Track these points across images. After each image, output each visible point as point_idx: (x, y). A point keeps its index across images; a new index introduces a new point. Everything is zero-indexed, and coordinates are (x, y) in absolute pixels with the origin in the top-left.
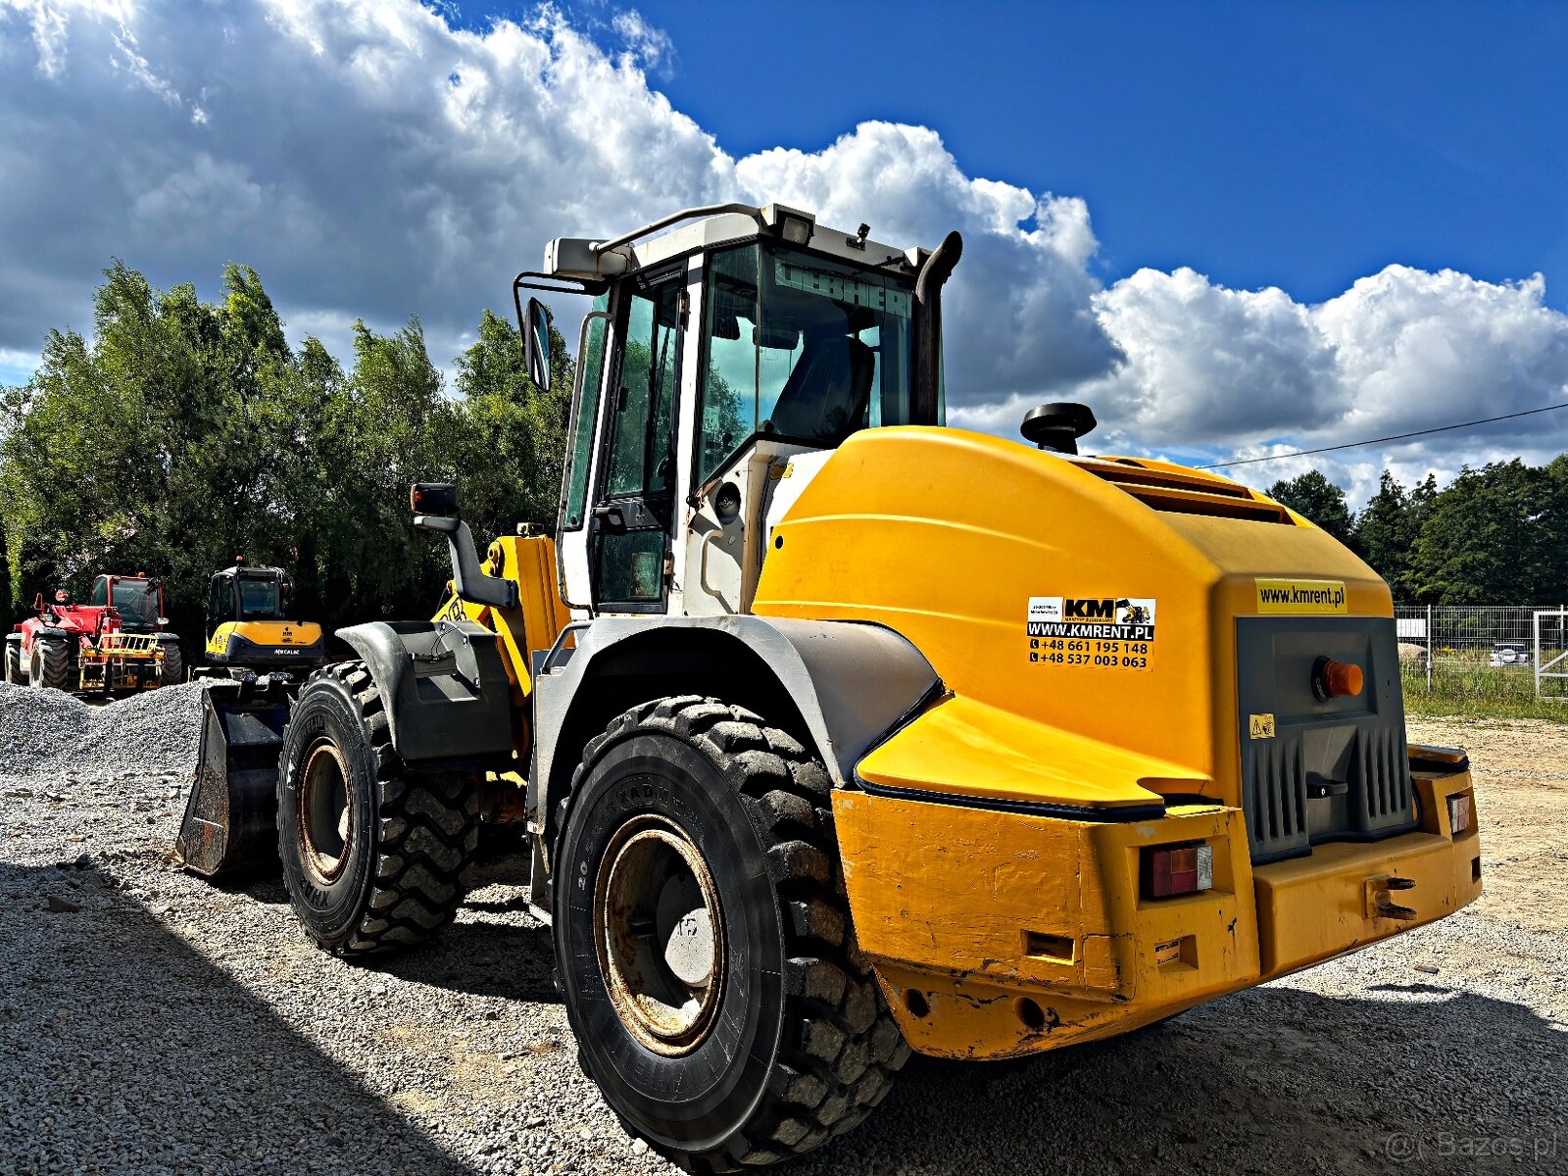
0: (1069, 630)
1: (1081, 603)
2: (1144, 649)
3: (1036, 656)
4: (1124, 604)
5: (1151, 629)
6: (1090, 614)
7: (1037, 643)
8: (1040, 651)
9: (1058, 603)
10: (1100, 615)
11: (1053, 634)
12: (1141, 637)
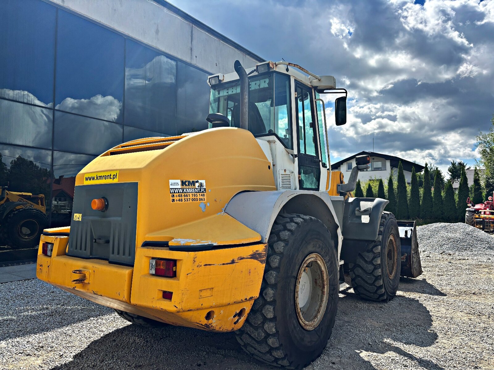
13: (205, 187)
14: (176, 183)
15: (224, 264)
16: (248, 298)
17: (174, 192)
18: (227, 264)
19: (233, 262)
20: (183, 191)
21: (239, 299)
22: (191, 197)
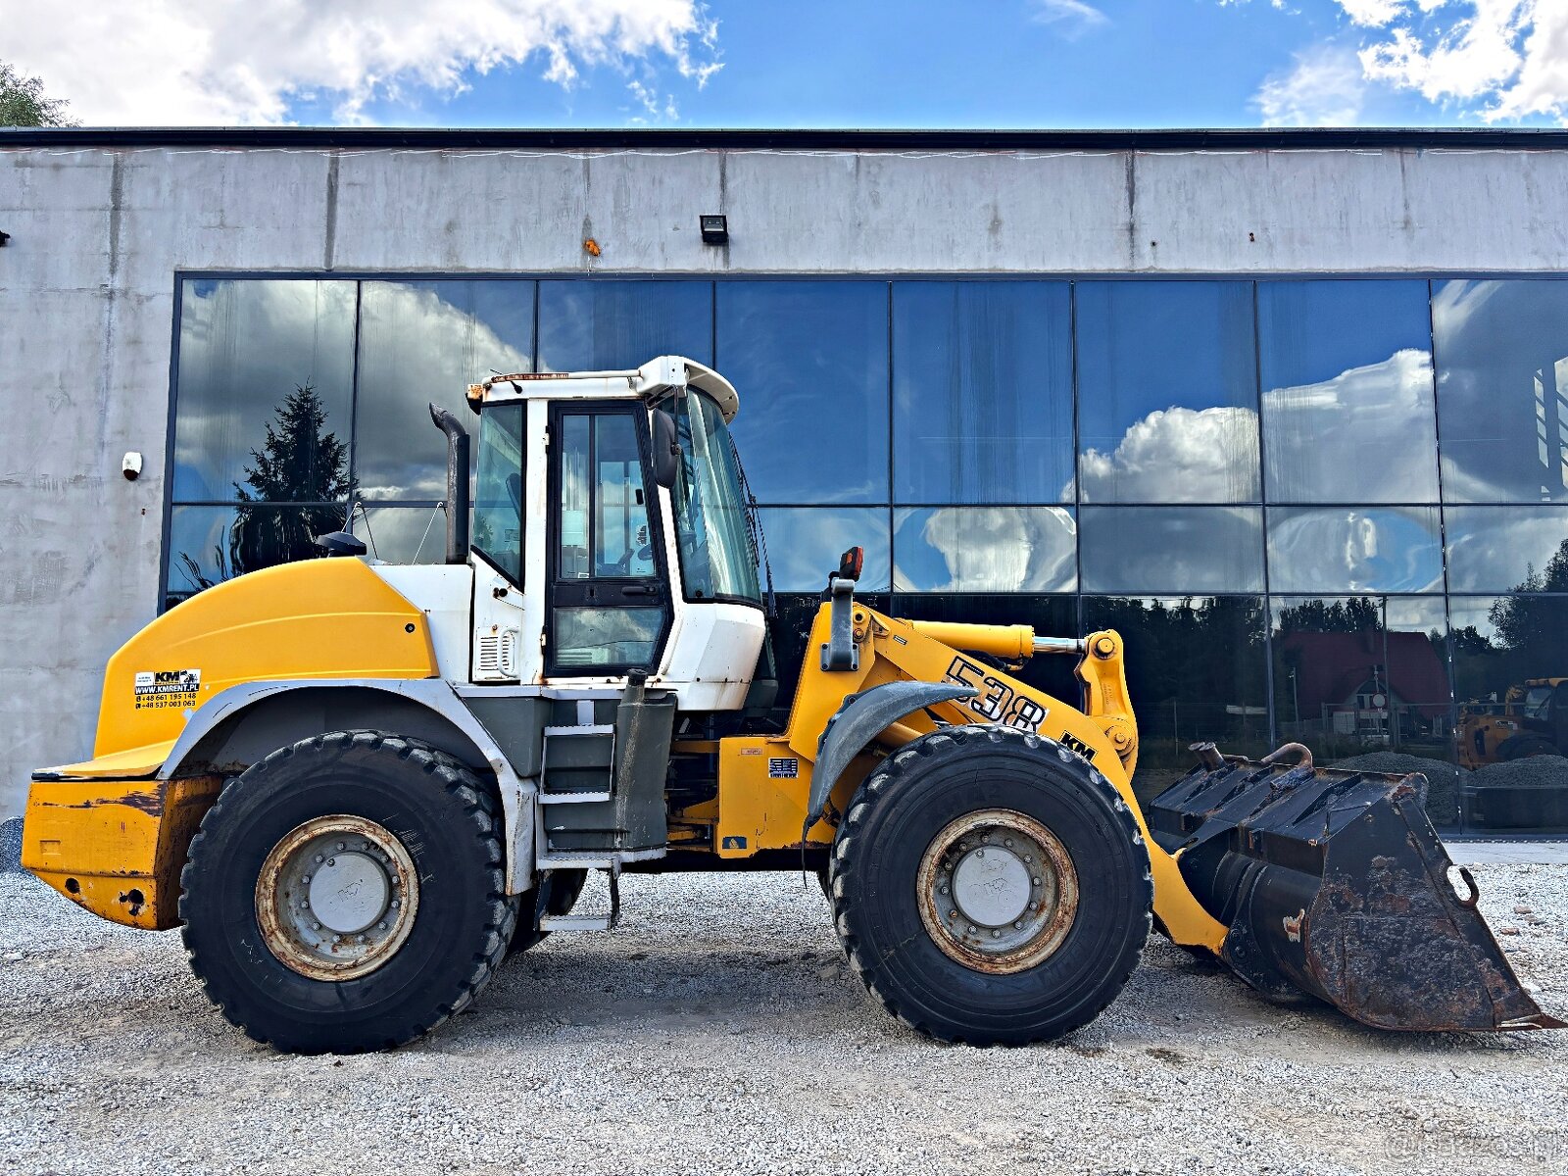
13: (198, 682)
14: (145, 678)
15: (72, 807)
16: (127, 871)
17: (142, 693)
18: (77, 807)
19: (87, 805)
20: (156, 689)
21: (109, 870)
22: (169, 700)
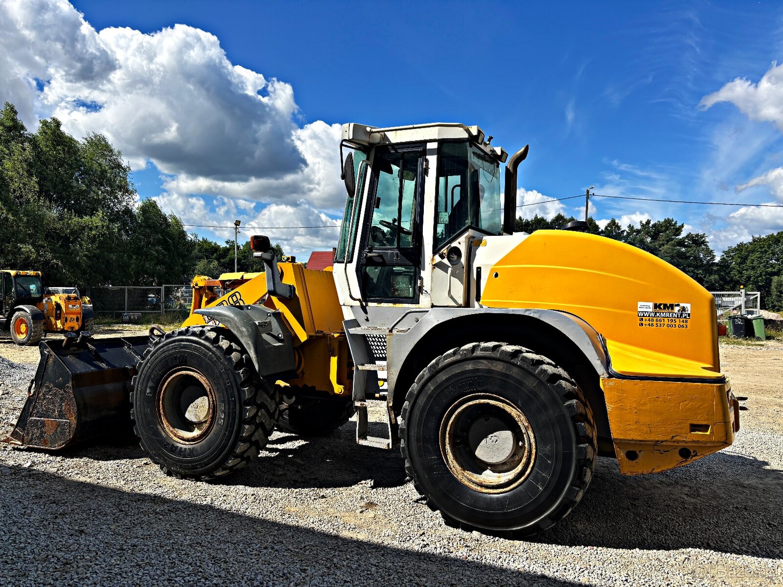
0: (656, 314)
1: (661, 304)
2: (687, 321)
3: (642, 324)
4: (678, 305)
5: (689, 315)
6: (665, 309)
7: (642, 319)
8: (644, 322)
9: (651, 305)
10: (668, 309)
11: (649, 316)
12: (685, 317)
